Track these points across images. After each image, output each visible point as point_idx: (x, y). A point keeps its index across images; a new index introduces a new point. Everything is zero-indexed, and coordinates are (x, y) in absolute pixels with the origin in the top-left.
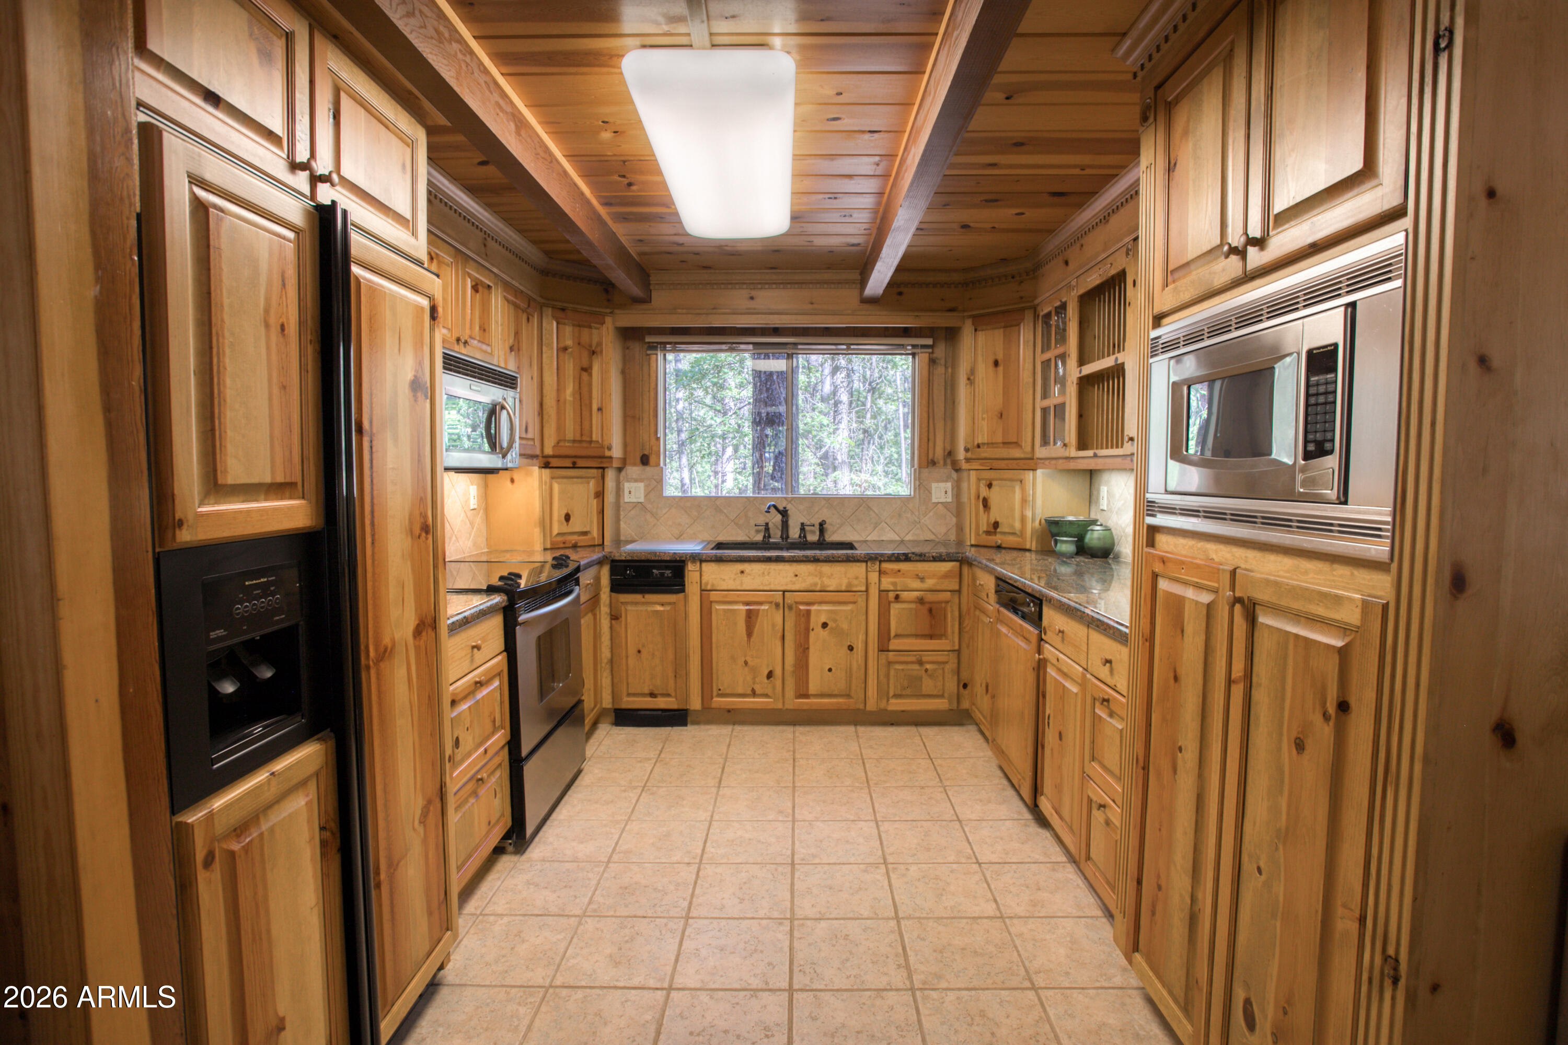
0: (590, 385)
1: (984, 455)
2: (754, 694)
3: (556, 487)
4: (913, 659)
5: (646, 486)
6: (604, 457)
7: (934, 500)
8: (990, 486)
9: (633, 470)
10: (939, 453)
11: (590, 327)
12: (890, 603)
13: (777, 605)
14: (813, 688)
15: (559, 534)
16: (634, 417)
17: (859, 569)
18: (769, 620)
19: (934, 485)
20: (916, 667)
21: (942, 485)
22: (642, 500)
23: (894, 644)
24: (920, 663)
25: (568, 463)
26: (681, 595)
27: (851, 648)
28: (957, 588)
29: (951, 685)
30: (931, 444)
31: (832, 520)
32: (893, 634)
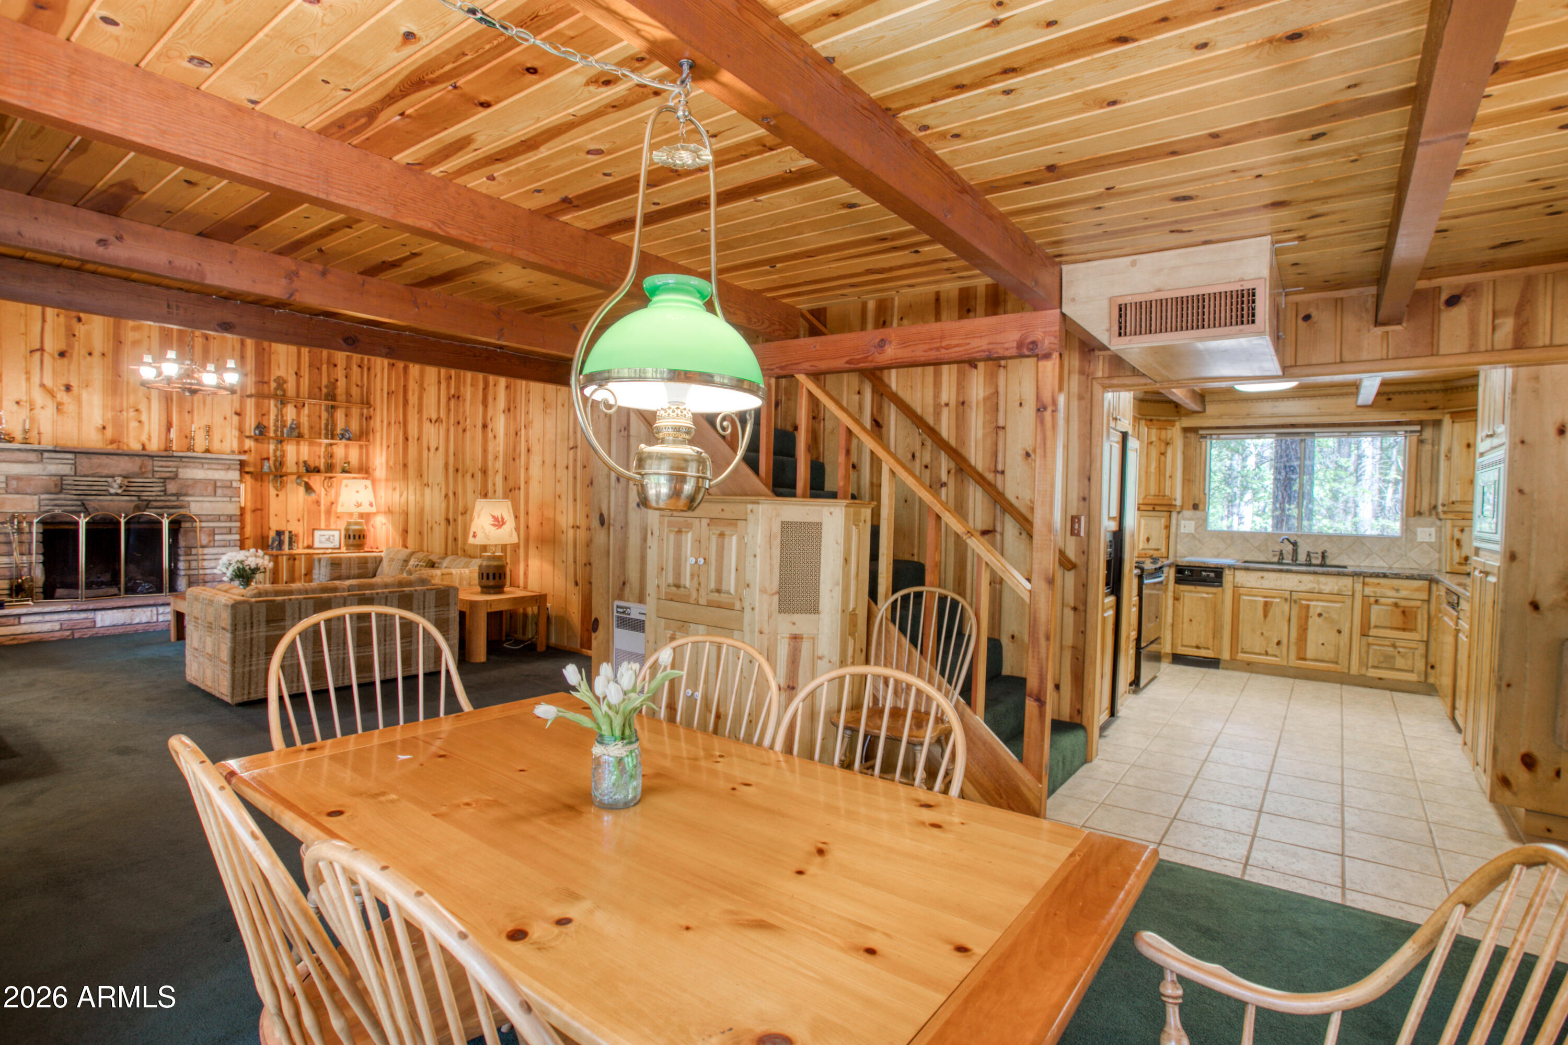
0: (1165, 463)
1: (1458, 509)
2: (1267, 654)
3: (1143, 522)
4: (1387, 643)
5: (1196, 523)
6: (1170, 505)
7: (1419, 540)
8: (1462, 531)
9: (1188, 513)
10: (1425, 507)
11: (1166, 429)
12: (1370, 604)
13: (1286, 600)
14: (1310, 653)
15: (1143, 549)
16: (1189, 480)
17: (1348, 581)
18: (1280, 609)
19: (1419, 530)
20: (1391, 649)
21: (1427, 530)
22: (1193, 532)
23: (1373, 632)
24: (1394, 646)
25: (1150, 508)
26: (1220, 589)
27: (1339, 632)
28: (1426, 598)
29: (1420, 665)
30: (1418, 500)
31: (1332, 550)
32: (1372, 624)
